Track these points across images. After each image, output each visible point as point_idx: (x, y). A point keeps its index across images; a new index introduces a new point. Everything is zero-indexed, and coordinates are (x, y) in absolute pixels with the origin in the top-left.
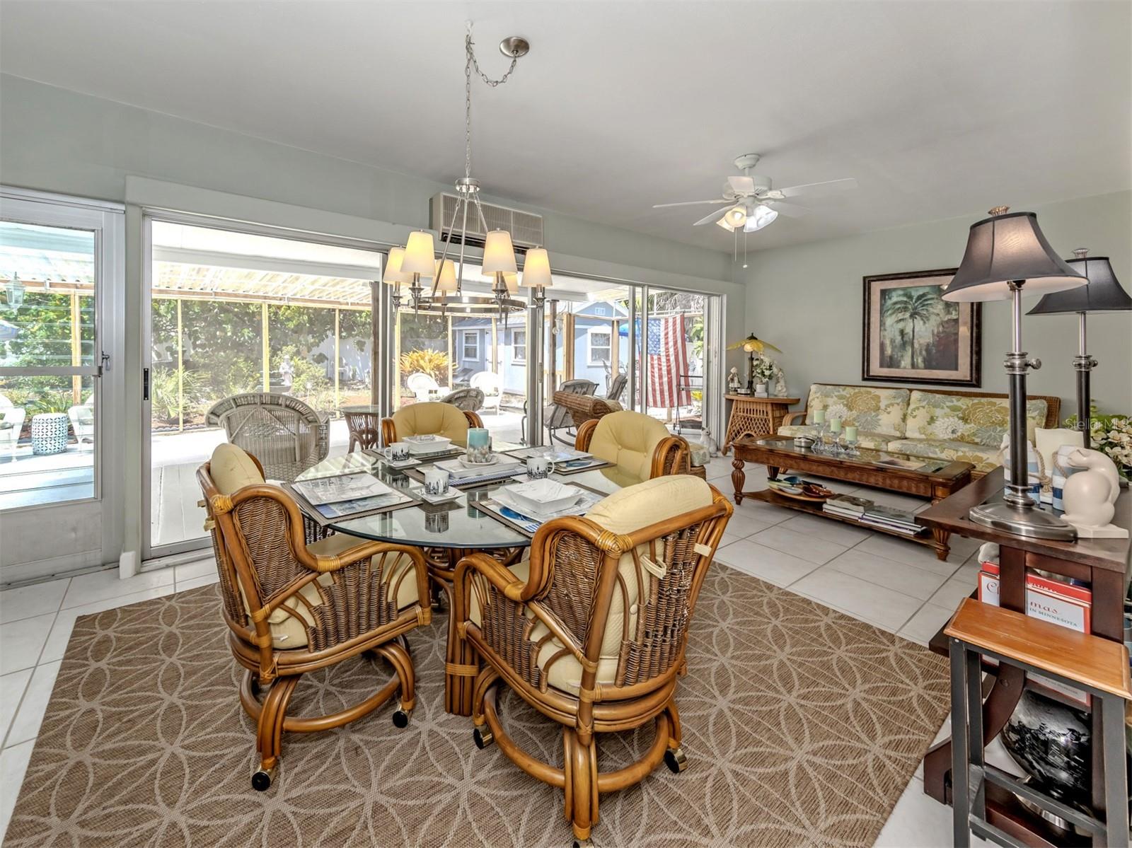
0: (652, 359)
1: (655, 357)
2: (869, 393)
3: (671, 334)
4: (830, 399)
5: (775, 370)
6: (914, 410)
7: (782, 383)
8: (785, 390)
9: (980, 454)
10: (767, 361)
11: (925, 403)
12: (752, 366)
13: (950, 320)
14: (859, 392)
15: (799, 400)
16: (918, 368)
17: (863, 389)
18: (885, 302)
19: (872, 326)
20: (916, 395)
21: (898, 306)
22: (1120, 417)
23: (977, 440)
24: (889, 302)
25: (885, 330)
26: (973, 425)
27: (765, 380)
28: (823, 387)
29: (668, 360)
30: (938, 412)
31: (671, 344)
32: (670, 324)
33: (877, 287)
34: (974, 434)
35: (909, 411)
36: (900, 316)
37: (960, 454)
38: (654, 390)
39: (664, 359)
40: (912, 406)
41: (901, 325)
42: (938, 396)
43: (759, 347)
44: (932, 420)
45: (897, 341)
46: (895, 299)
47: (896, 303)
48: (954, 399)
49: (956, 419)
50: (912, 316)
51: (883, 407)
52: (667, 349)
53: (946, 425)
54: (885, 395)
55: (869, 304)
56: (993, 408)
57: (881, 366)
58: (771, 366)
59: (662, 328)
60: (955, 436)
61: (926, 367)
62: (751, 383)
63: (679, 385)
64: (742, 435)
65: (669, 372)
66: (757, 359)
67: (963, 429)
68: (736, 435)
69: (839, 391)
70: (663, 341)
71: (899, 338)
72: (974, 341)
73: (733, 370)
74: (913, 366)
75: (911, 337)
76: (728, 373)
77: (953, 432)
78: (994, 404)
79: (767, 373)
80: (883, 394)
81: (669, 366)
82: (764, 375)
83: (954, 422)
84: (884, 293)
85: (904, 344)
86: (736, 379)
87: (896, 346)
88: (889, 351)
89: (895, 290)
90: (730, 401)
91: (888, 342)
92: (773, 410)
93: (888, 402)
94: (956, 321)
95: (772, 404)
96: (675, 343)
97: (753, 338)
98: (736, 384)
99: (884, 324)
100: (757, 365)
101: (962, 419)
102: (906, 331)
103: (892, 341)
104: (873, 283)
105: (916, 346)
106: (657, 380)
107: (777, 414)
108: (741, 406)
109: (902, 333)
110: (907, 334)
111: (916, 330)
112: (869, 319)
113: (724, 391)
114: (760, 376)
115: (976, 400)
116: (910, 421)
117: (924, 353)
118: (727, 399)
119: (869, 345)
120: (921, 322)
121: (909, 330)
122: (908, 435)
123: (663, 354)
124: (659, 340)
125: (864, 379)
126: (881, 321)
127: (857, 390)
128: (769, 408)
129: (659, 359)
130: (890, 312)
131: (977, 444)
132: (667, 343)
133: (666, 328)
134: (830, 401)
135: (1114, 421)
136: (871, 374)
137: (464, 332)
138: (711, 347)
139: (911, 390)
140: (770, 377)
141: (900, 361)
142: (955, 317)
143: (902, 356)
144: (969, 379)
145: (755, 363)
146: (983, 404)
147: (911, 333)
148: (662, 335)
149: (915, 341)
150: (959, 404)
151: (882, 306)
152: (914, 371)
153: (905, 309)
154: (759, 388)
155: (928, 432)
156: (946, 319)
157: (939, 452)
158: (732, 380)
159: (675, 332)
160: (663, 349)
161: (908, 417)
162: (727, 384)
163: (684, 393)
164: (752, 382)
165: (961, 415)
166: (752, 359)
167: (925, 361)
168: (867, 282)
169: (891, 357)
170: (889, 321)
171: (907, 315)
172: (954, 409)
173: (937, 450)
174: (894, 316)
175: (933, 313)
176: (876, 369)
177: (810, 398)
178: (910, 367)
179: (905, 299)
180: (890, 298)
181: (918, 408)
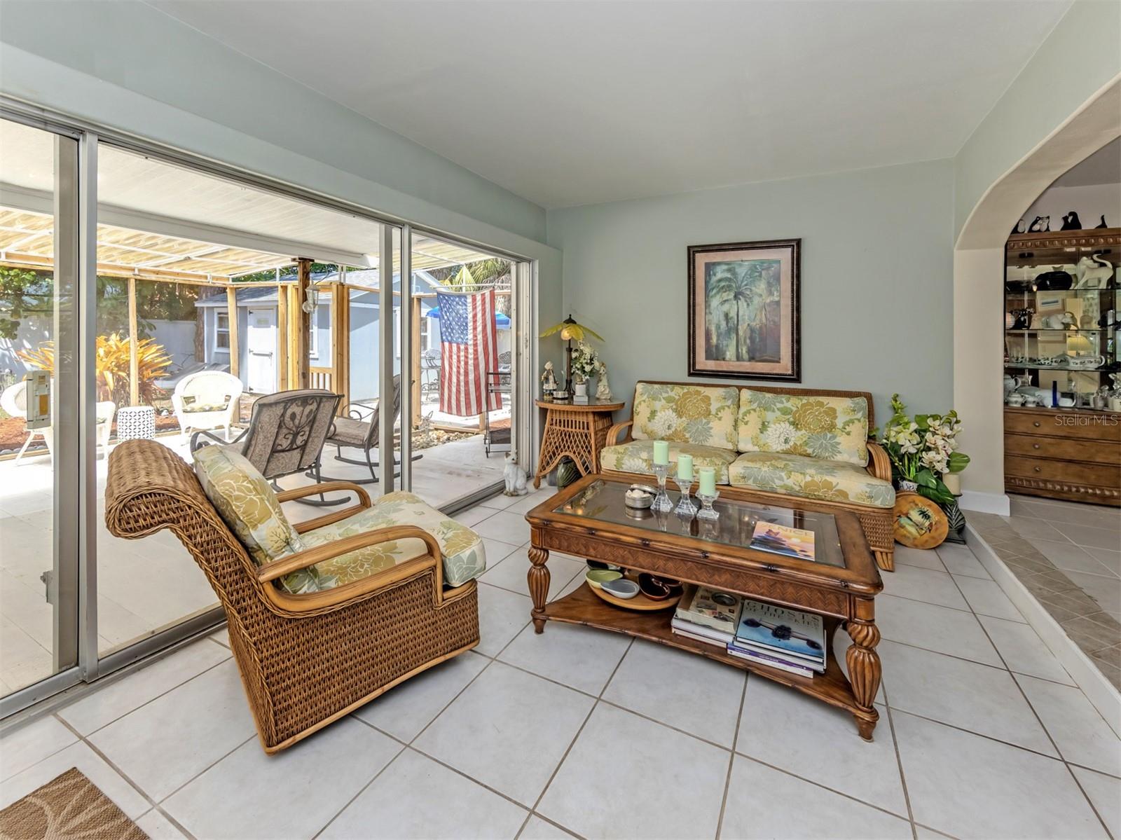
0: (459, 348)
1: (462, 347)
2: (698, 393)
3: (479, 315)
4: (657, 402)
5: (596, 364)
6: (745, 414)
7: (604, 381)
8: (607, 392)
9: (829, 478)
10: (587, 351)
11: (756, 404)
12: (571, 359)
13: (772, 302)
14: (688, 393)
15: (624, 404)
16: (743, 360)
17: (692, 388)
18: (710, 279)
19: (697, 308)
20: (746, 394)
21: (722, 284)
22: (935, 417)
23: (810, 451)
24: (714, 279)
25: (711, 313)
26: (803, 431)
27: (586, 378)
28: (649, 386)
29: (476, 351)
30: (770, 416)
31: (480, 329)
32: (479, 303)
33: (701, 259)
34: (806, 443)
35: (740, 416)
36: (725, 296)
37: (808, 479)
38: (458, 391)
39: (471, 350)
40: (743, 410)
41: (726, 307)
42: (768, 395)
43: (577, 334)
44: (764, 427)
45: (722, 327)
46: (719, 276)
47: (720, 281)
48: (784, 398)
49: (788, 425)
50: (736, 297)
51: (713, 412)
52: (475, 336)
53: (778, 432)
54: (715, 395)
55: (694, 280)
56: (822, 410)
57: (707, 358)
58: (591, 359)
59: (470, 308)
60: (788, 446)
61: (752, 359)
62: (569, 382)
63: (487, 384)
64: (559, 458)
65: (476, 366)
66: (576, 350)
67: (797, 437)
68: (551, 458)
69: (667, 392)
70: (470, 325)
71: (723, 324)
72: (795, 327)
73: (548, 366)
74: (739, 358)
75: (736, 322)
76: (542, 370)
77: (786, 441)
78: (821, 404)
79: (588, 368)
80: (715, 394)
81: (476, 359)
82: (584, 372)
83: (785, 428)
84: (709, 267)
85: (729, 331)
86: (551, 377)
87: (721, 333)
88: (714, 340)
89: (719, 264)
90: (543, 411)
91: (713, 328)
92: (595, 421)
93: (719, 405)
94: (778, 303)
95: (594, 413)
96: (484, 327)
97: (570, 321)
98: (550, 386)
99: (710, 305)
100: (576, 358)
101: (793, 423)
102: (731, 315)
103: (718, 327)
104: (697, 255)
105: (741, 333)
106: (462, 378)
107: (600, 425)
108: (557, 417)
109: (726, 315)
110: (732, 318)
111: (740, 314)
112: (694, 299)
113: (537, 396)
114: (579, 372)
115: (805, 400)
116: (742, 428)
117: (748, 341)
118: (540, 408)
119: (694, 332)
120: (745, 304)
121: (733, 314)
122: (742, 447)
123: (471, 342)
124: (467, 324)
125: (690, 374)
126: (706, 302)
127: (686, 389)
128: (591, 418)
129: (466, 349)
130: (715, 291)
131: (809, 456)
132: (475, 329)
133: (474, 308)
134: (658, 405)
135: (930, 421)
136: (697, 367)
137: (216, 311)
138: (521, 333)
139: (740, 388)
140: (592, 373)
141: (725, 351)
142: (777, 299)
143: (727, 346)
144: (790, 372)
145: (574, 355)
146: (811, 405)
147: (736, 317)
148: (470, 316)
149: (740, 327)
150: (789, 405)
151: (707, 283)
152: (738, 363)
153: (729, 288)
154: (579, 389)
155: (761, 443)
156: (768, 301)
157: (785, 477)
158: (547, 379)
159: (484, 314)
160: (470, 336)
161: (739, 423)
162: (541, 384)
163: (493, 395)
164: (571, 381)
165: (791, 419)
166: (570, 350)
167: (749, 351)
168: (692, 251)
169: (717, 346)
170: (715, 302)
171: (732, 295)
172: (785, 412)
173: (783, 474)
174: (718, 296)
175: (756, 294)
176: (703, 363)
177: (636, 403)
178: (735, 360)
179: (729, 275)
180: (715, 275)
181: (749, 412)
